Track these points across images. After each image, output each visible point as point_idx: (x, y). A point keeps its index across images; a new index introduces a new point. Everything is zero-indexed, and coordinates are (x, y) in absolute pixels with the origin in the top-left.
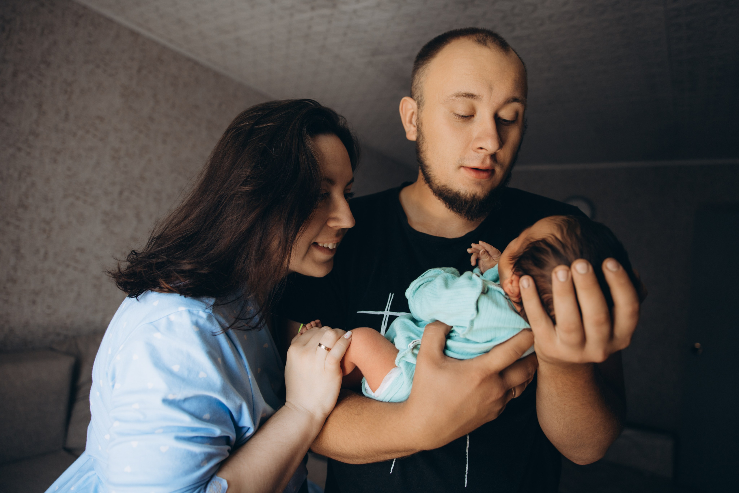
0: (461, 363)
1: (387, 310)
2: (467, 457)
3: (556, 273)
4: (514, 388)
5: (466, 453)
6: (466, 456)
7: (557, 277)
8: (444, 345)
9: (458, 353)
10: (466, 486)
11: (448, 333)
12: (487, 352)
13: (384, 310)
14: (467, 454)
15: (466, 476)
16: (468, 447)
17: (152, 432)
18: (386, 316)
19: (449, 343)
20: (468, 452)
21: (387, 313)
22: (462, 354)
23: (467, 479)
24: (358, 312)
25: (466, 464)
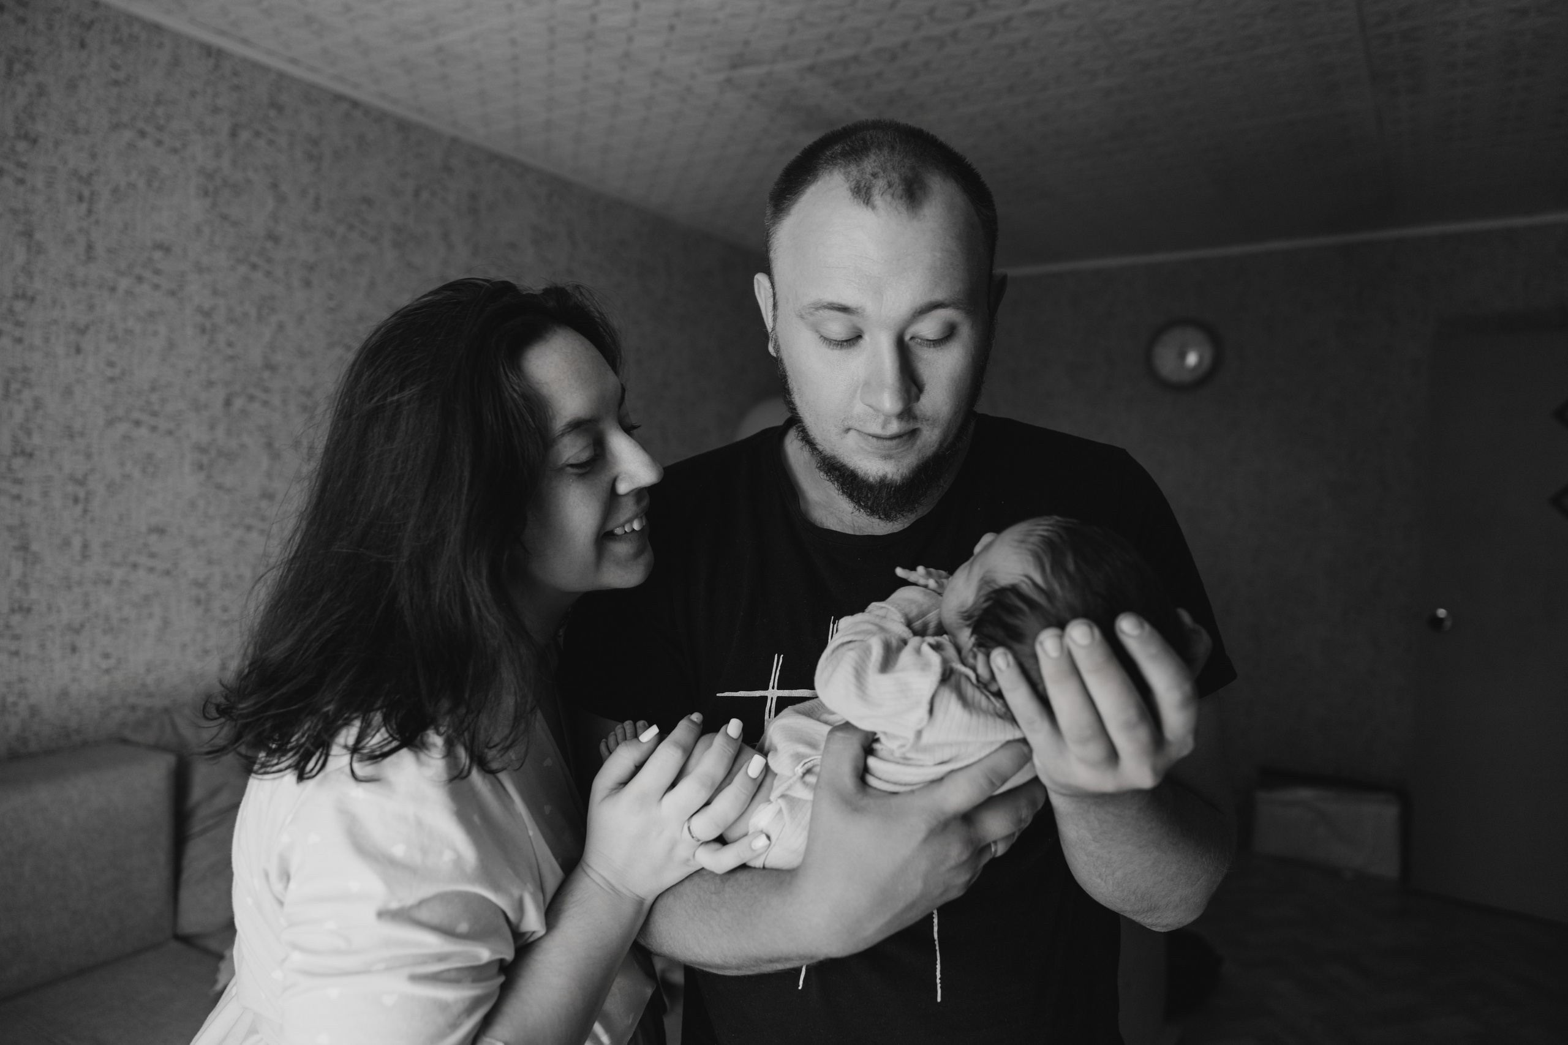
0: (894, 801)
1: (773, 688)
2: (937, 948)
3: (1041, 644)
4: (995, 842)
5: (935, 941)
6: (935, 945)
7: (1044, 651)
8: (861, 766)
9: (887, 782)
10: (939, 1000)
11: (869, 745)
12: (940, 780)
13: (766, 688)
14: (937, 943)
15: (938, 981)
16: (936, 929)
17: (365, 971)
18: (772, 698)
19: (872, 762)
20: (938, 937)
21: (773, 693)
22: (895, 783)
23: (941, 987)
24: (718, 695)
25: (936, 960)
